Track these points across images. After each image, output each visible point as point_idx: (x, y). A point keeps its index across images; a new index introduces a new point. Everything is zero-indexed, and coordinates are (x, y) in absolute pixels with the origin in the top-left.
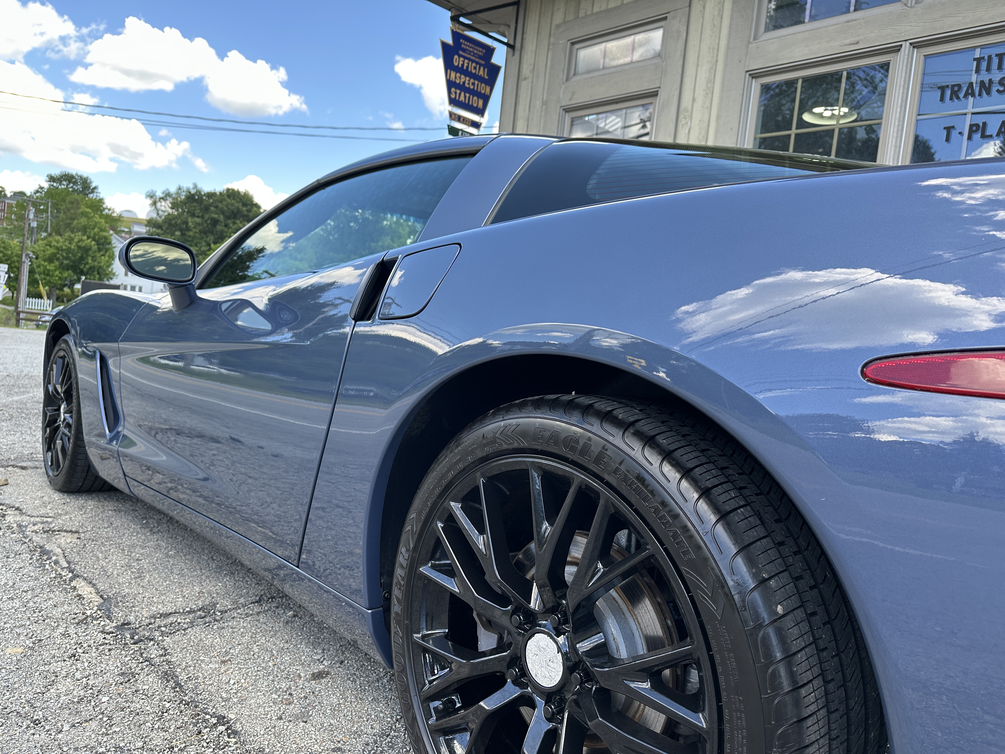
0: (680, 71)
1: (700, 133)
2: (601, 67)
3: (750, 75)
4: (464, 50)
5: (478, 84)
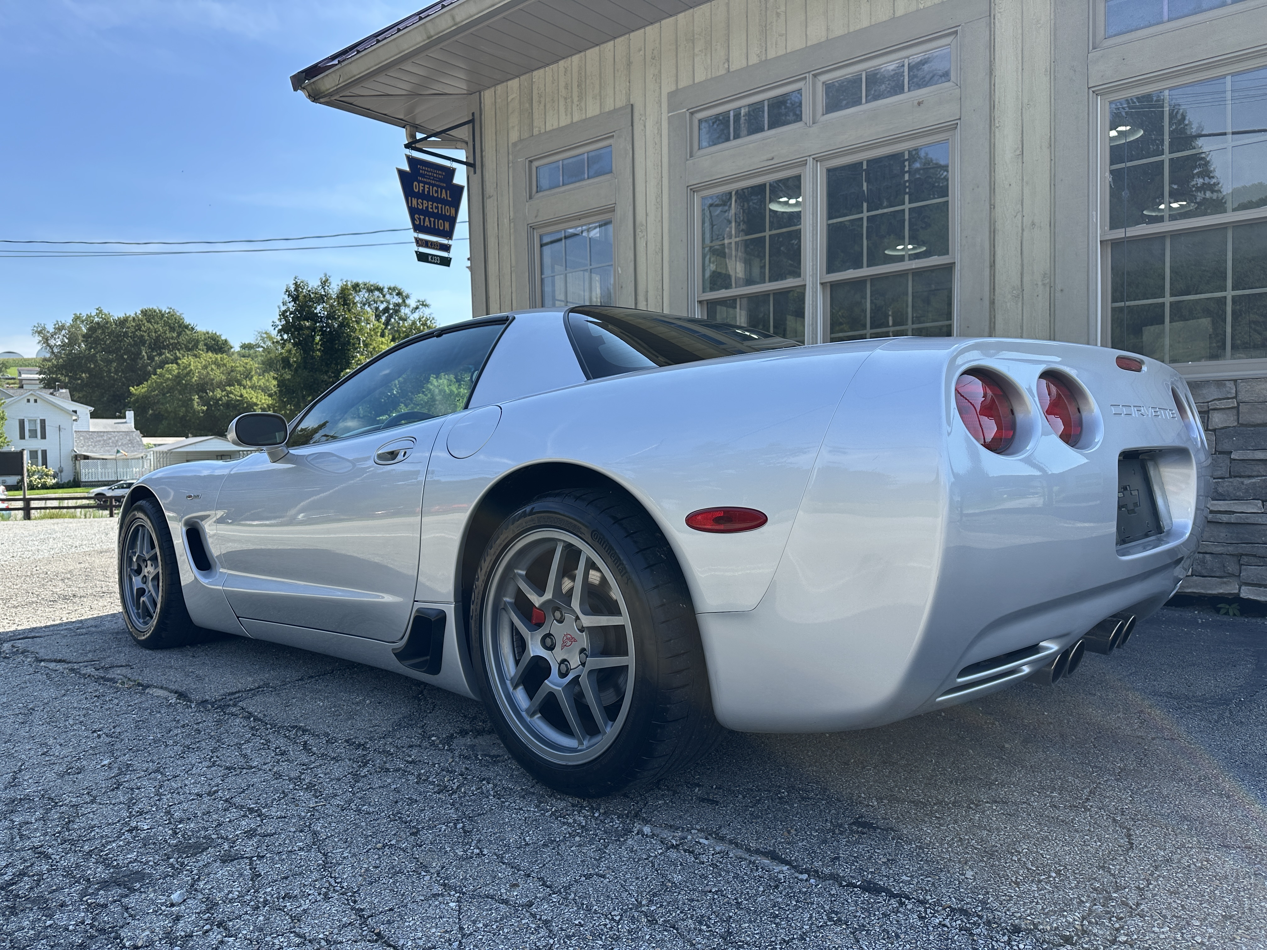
0: (631, 187)
1: (656, 245)
2: (561, 184)
3: (691, 189)
4: (423, 176)
5: (442, 208)
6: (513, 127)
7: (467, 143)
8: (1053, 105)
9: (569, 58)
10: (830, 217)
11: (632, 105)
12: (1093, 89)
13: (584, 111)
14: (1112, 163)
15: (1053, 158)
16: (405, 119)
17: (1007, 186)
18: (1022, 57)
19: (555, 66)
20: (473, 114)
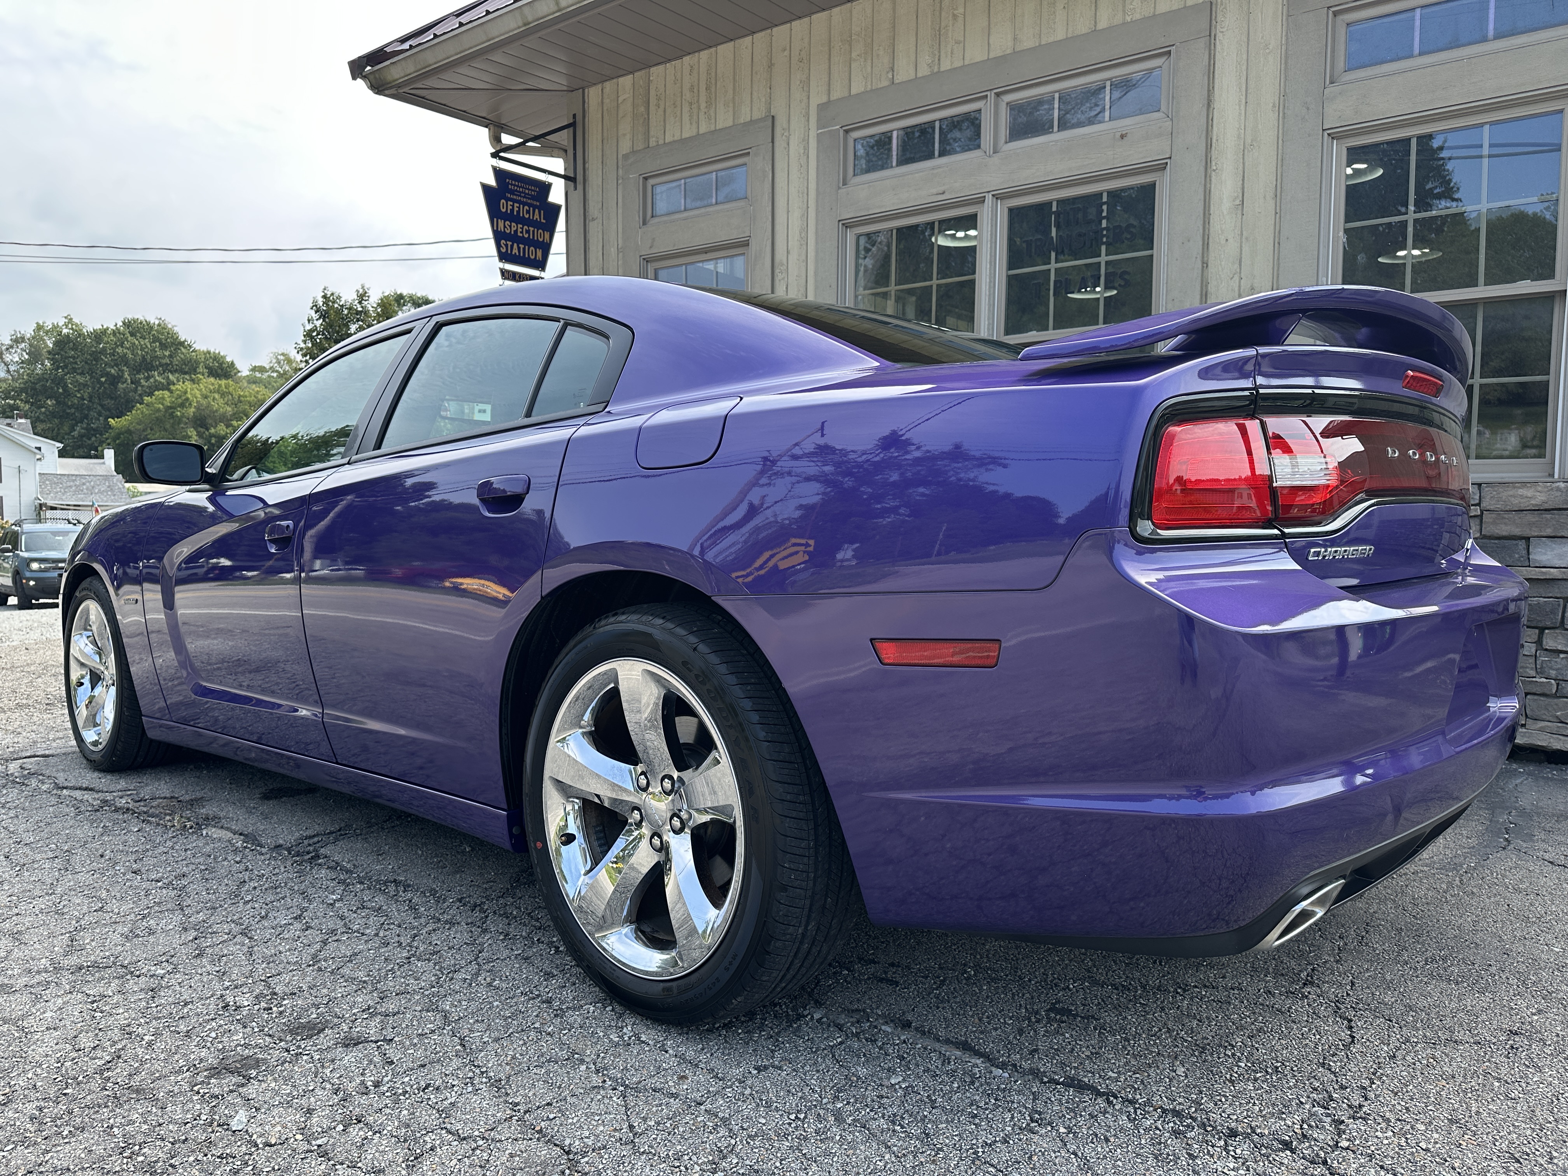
0: (770, 218)
1: (799, 291)
2: (683, 208)
3: (843, 224)
4: (512, 192)
5: (533, 231)
6: (624, 135)
7: (566, 151)
8: (1280, 147)
9: (697, 54)
10: (1010, 267)
11: (773, 117)
12: (1329, 132)
13: (713, 121)
14: (1347, 220)
15: (1278, 211)
16: (488, 117)
17: (1223, 242)
18: (1247, 88)
19: (678, 62)
20: (574, 116)
